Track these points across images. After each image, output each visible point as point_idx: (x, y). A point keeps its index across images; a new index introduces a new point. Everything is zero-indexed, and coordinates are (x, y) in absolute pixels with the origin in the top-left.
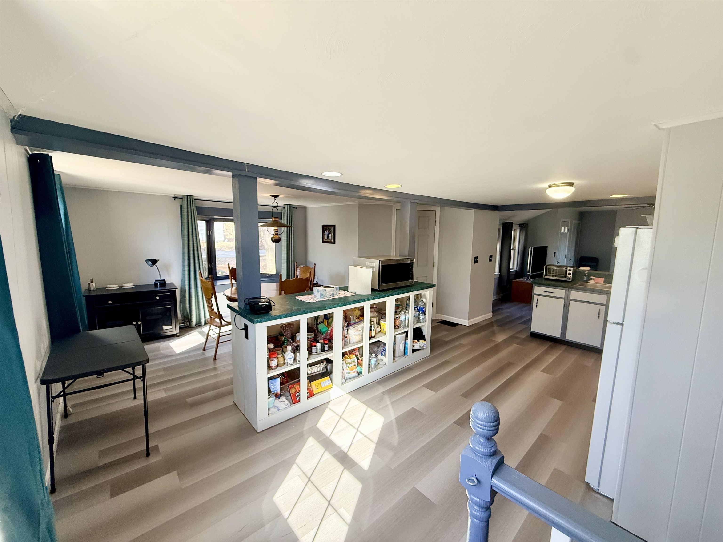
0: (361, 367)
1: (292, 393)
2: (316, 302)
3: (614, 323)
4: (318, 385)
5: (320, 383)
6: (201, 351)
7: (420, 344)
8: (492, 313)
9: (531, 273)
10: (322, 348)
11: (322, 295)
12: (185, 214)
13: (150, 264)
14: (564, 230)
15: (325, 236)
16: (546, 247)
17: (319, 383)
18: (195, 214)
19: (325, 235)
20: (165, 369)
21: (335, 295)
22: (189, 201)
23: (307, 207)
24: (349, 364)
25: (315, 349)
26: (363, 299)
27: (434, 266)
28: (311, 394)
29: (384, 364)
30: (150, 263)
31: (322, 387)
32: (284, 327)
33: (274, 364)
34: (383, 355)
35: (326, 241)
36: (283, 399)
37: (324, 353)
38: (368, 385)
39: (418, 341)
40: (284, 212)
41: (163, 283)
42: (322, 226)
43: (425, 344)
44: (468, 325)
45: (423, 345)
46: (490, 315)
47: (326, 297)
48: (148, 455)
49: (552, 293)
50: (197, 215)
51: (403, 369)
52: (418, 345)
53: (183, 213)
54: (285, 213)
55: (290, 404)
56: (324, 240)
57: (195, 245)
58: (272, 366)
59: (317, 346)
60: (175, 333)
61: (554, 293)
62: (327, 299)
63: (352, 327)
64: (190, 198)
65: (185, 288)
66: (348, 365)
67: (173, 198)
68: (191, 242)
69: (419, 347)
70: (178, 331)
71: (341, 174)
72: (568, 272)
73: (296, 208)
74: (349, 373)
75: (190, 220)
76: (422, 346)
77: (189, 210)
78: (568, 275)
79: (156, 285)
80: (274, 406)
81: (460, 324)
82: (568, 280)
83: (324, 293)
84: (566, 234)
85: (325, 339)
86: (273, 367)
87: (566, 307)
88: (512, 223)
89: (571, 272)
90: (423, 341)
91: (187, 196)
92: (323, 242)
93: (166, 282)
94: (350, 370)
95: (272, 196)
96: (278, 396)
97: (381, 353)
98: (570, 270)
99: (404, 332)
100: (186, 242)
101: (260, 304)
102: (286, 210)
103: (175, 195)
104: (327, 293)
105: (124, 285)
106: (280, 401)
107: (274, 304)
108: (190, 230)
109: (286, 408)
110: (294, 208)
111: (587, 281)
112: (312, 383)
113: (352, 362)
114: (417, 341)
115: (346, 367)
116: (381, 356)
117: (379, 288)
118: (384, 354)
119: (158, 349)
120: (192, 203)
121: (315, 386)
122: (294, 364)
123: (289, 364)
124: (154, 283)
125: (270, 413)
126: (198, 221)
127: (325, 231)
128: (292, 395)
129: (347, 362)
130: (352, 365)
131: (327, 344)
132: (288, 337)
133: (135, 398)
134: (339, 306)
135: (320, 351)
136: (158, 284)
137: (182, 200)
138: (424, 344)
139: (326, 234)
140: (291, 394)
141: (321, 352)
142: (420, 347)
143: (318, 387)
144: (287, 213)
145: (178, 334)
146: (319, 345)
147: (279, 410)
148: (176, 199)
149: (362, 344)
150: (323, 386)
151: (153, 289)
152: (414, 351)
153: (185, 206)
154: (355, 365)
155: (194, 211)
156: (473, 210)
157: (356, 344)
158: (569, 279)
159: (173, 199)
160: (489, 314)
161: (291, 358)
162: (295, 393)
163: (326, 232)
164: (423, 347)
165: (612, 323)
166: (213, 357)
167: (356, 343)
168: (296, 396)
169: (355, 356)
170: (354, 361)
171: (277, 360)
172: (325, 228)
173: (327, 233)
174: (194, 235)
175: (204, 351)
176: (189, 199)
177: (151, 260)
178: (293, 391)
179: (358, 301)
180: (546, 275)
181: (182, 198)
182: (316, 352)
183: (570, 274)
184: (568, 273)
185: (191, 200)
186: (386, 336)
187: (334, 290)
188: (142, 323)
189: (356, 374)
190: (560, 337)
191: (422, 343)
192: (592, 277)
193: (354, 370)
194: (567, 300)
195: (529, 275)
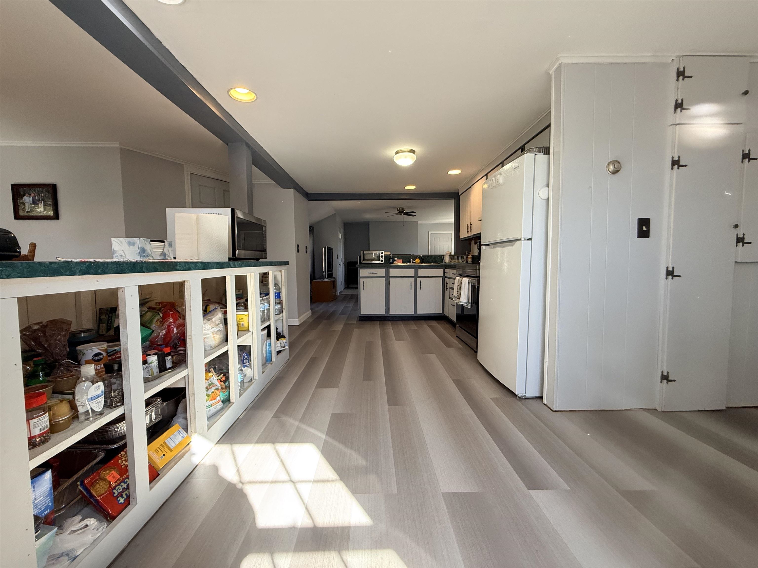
0: (223, 392)
1: (99, 497)
4: (162, 449)
5: (164, 443)
7: (280, 343)
8: (311, 311)
10: (160, 365)
14: (340, 235)
17: (162, 444)
21: (167, 257)
24: (207, 391)
25: (146, 368)
31: (171, 448)
34: (247, 366)
37: (166, 374)
39: (278, 340)
43: (286, 343)
44: (298, 324)
46: (310, 313)
47: (152, 257)
49: (374, 273)
52: (278, 345)
55: (105, 525)
59: (149, 362)
61: (376, 273)
63: (206, 320)
69: (280, 347)
72: (381, 255)
74: (211, 406)
76: (283, 345)
84: (341, 239)
86: (40, 436)
87: (388, 284)
89: (383, 255)
90: (282, 339)
92: (16, 218)
94: (212, 400)
98: (382, 253)
99: (266, 327)
104: (152, 249)
106: (73, 531)
109: (97, 541)
111: (393, 263)
113: (210, 385)
116: (245, 367)
117: (234, 255)
118: (247, 363)
121: (155, 453)
128: (103, 498)
130: (213, 390)
131: (169, 354)
135: (158, 370)
138: (285, 342)
140: (98, 499)
141: (159, 373)
142: (282, 347)
143: (164, 453)
147: (76, 557)
149: (227, 347)
150: (172, 445)
152: (279, 352)
154: (217, 389)
156: (293, 190)
157: (214, 350)
158: (382, 261)
160: (308, 312)
161: (96, 397)
162: (112, 489)
164: (285, 347)
167: (215, 347)
168: (117, 494)
170: (213, 384)
171: (47, 414)
178: (100, 489)
180: (363, 260)
182: (149, 375)
184: (380, 256)
186: (250, 333)
187: (165, 246)
189: (220, 405)
190: (385, 313)
191: (283, 341)
192: (396, 259)
193: (218, 398)
194: (388, 277)
195: (326, 274)
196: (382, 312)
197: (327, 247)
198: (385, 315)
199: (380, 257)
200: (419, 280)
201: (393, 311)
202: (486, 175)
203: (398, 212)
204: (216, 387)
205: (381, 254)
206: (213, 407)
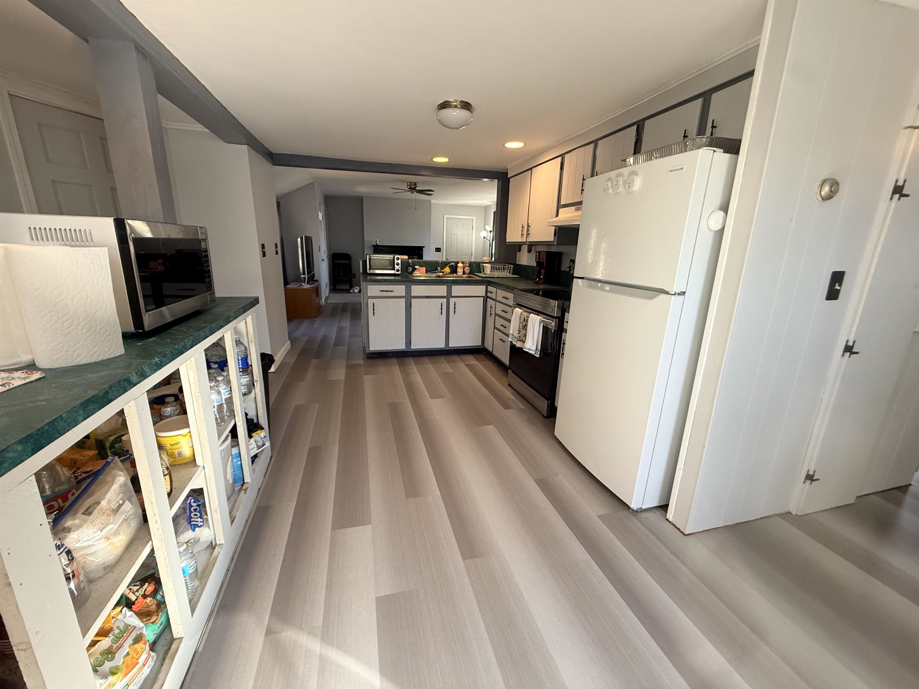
7: (256, 442)
14: (320, 216)
43: (265, 437)
45: (263, 441)
46: (289, 345)
49: (390, 291)
52: (252, 446)
61: (393, 291)
69: (256, 449)
72: (396, 261)
74: (128, 684)
76: (260, 444)
78: (396, 266)
82: (396, 273)
84: (322, 222)
87: (408, 309)
89: (399, 261)
90: (258, 432)
98: (398, 259)
111: (413, 271)
116: (194, 530)
117: (138, 325)
118: (199, 520)
130: (127, 650)
138: (263, 437)
142: (259, 447)
152: (255, 458)
158: (398, 271)
160: (287, 343)
164: (264, 445)
180: (370, 269)
183: (398, 264)
184: (395, 263)
189: (149, 667)
190: (404, 348)
191: (260, 436)
192: (417, 267)
193: (143, 657)
194: (409, 298)
195: (305, 277)
196: (401, 346)
197: (305, 236)
198: (405, 350)
199: (396, 265)
200: (452, 300)
201: (416, 345)
202: (562, 156)
203: (408, 188)
204: (134, 633)
205: (396, 260)
206: (132, 685)
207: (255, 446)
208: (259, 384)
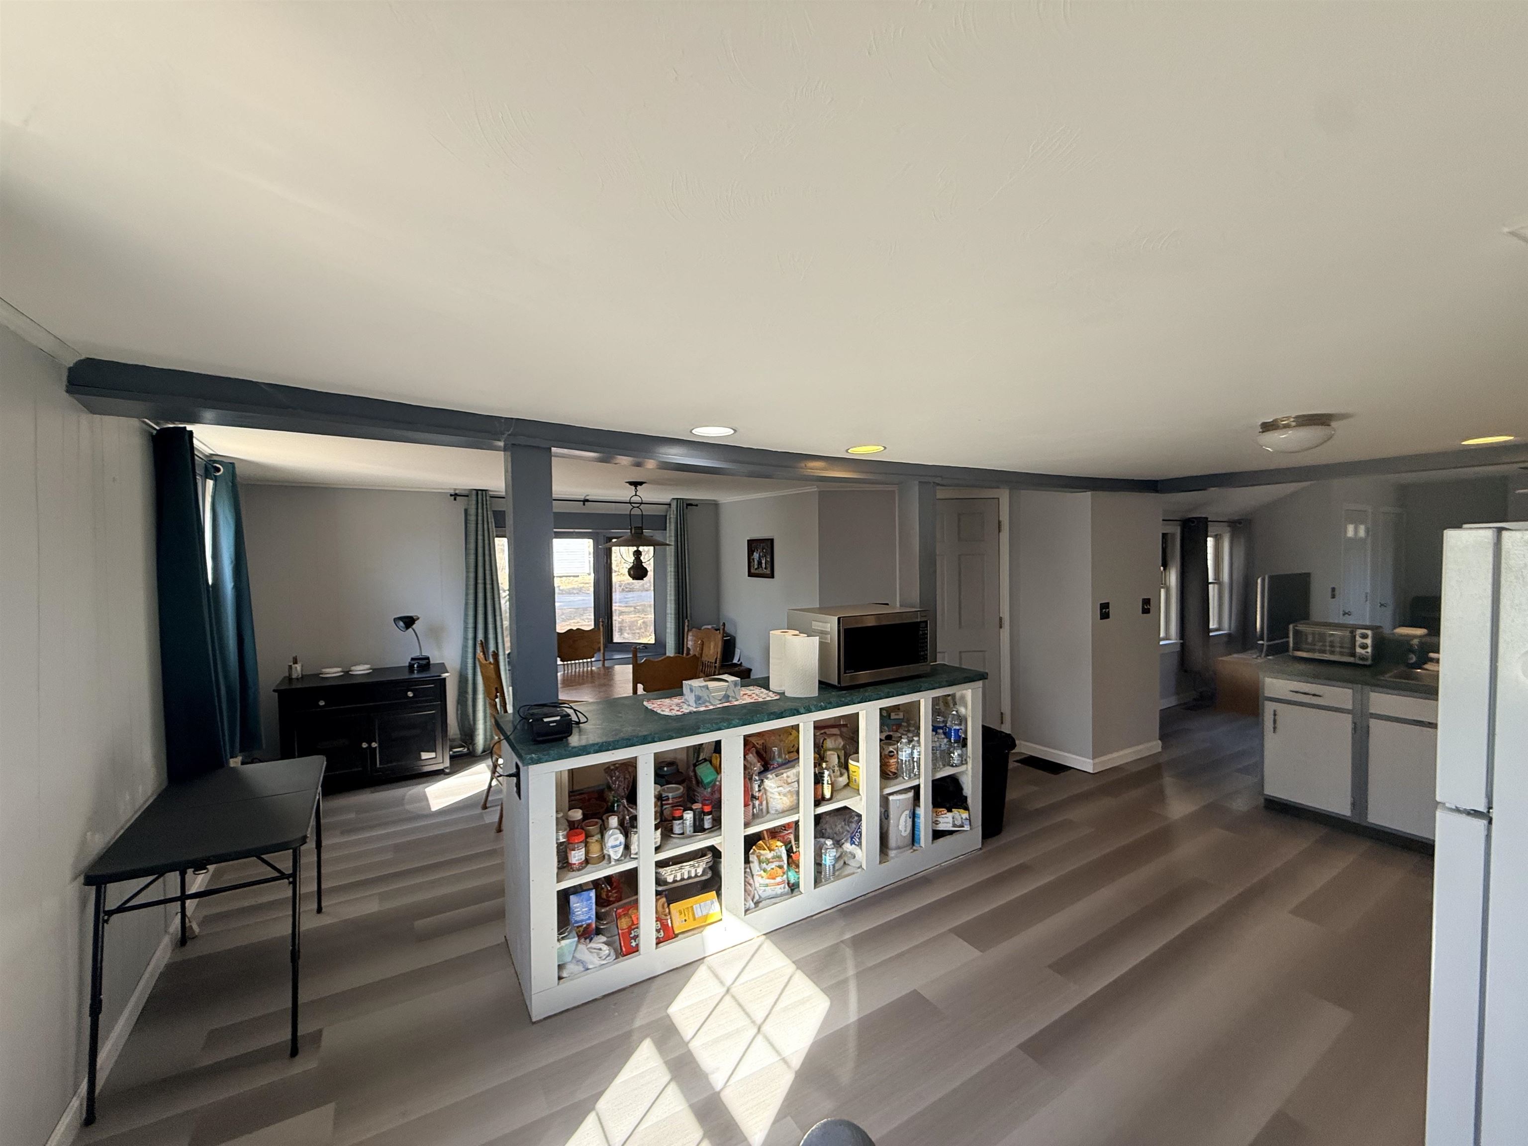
0: (796, 872)
1: (622, 930)
2: (684, 714)
3: (1457, 810)
4: (686, 913)
5: (692, 907)
6: (479, 811)
7: (953, 818)
8: (1160, 742)
9: (1269, 640)
10: (697, 824)
11: (698, 698)
12: (472, 526)
13: (402, 627)
14: (1355, 531)
15: (754, 562)
16: (1308, 575)
17: (688, 908)
18: (490, 525)
19: (753, 559)
20: (397, 848)
21: (730, 699)
22: (480, 501)
23: (720, 502)
24: (767, 864)
25: (679, 824)
26: (795, 709)
27: (1001, 627)
28: (666, 934)
29: (859, 865)
30: (401, 624)
31: (697, 917)
32: (612, 770)
33: (576, 858)
34: (857, 843)
35: (757, 572)
36: (599, 942)
37: (701, 835)
38: (814, 918)
39: (950, 810)
40: (670, 515)
41: (424, 664)
42: (748, 541)
43: (966, 819)
44: (1092, 772)
45: (962, 823)
46: (1156, 746)
47: (710, 703)
48: (294, 1052)
49: (1314, 695)
50: (496, 527)
51: (911, 879)
52: (947, 821)
53: (468, 525)
54: (672, 516)
55: (614, 957)
56: (753, 571)
57: (488, 586)
58: (573, 862)
59: (684, 818)
60: (442, 768)
61: (1320, 696)
62: (711, 707)
63: (773, 775)
64: (482, 495)
65: (467, 674)
66: (764, 865)
67: (451, 495)
68: (480, 581)
69: (951, 825)
70: (447, 763)
71: (733, 430)
72: (1359, 640)
73: (697, 505)
74: (767, 885)
75: (480, 537)
76: (958, 823)
77: (480, 518)
78: (1359, 650)
79: (411, 666)
80: (576, 958)
81: (1071, 768)
82: (1360, 662)
83: (704, 694)
84: (1363, 541)
85: (707, 802)
86: (575, 864)
87: (1361, 735)
88: (1207, 518)
89: (1369, 641)
90: (962, 811)
91: (477, 490)
92: (750, 575)
93: (432, 662)
94: (768, 878)
95: (631, 483)
96: (586, 934)
97: (852, 838)
98: (1364, 636)
99: (911, 788)
100: (472, 582)
101: (546, 720)
102: (674, 511)
103: (455, 489)
104: (711, 693)
105: (353, 668)
106: (591, 948)
107: (586, 720)
108: (480, 559)
109: (604, 966)
110: (691, 505)
111: (1418, 665)
112: (671, 905)
113: (773, 858)
114: (946, 811)
115: (758, 871)
116: (851, 845)
117: (839, 682)
118: (857, 839)
119: (401, 801)
120: (486, 504)
121: (678, 914)
122: (626, 860)
123: (612, 860)
124: (407, 664)
125: (564, 974)
126: (496, 539)
127: (754, 551)
128: (623, 933)
129: (762, 857)
130: (773, 866)
131: (709, 813)
132: (619, 795)
133: (319, 910)
134: (731, 725)
135: (692, 829)
136: (415, 666)
137: (469, 501)
138: (964, 818)
139: (755, 557)
140: (620, 931)
141: (695, 832)
142: (954, 826)
143: (687, 918)
144: (675, 516)
145: (447, 771)
146: (689, 816)
147: (588, 969)
148: (458, 498)
149: (797, 815)
150: (698, 913)
151: (406, 676)
152: (937, 834)
153: (472, 511)
154: (781, 867)
155: (490, 520)
156: (1089, 493)
157: (781, 815)
158: (1364, 659)
159: (453, 497)
160: (1152, 743)
161: (616, 846)
162: (630, 929)
163: (755, 553)
164: (963, 827)
165: (1451, 810)
166: (496, 824)
167: (783, 812)
168: (632, 936)
169: (782, 844)
170: (779, 857)
171: (584, 849)
172: (753, 545)
173: (758, 555)
174: (488, 567)
175: (484, 811)
176: (480, 497)
177: (401, 619)
178: (624, 923)
179: (782, 713)
180: (1295, 649)
181: (467, 496)
182: (681, 832)
184: (1358, 644)
185: (484, 499)
186: (859, 797)
187: (728, 686)
188: (379, 745)
189: (783, 889)
190: (1350, 814)
191: (960, 815)
193: (779, 879)
194: (1361, 716)
195: (1262, 645)
198: (1350, 819)
199: (1357, 647)
201: (1379, 819)
204: (781, 863)
205: (1358, 638)
206: (769, 888)
207: (951, 822)
208: (971, 761)
